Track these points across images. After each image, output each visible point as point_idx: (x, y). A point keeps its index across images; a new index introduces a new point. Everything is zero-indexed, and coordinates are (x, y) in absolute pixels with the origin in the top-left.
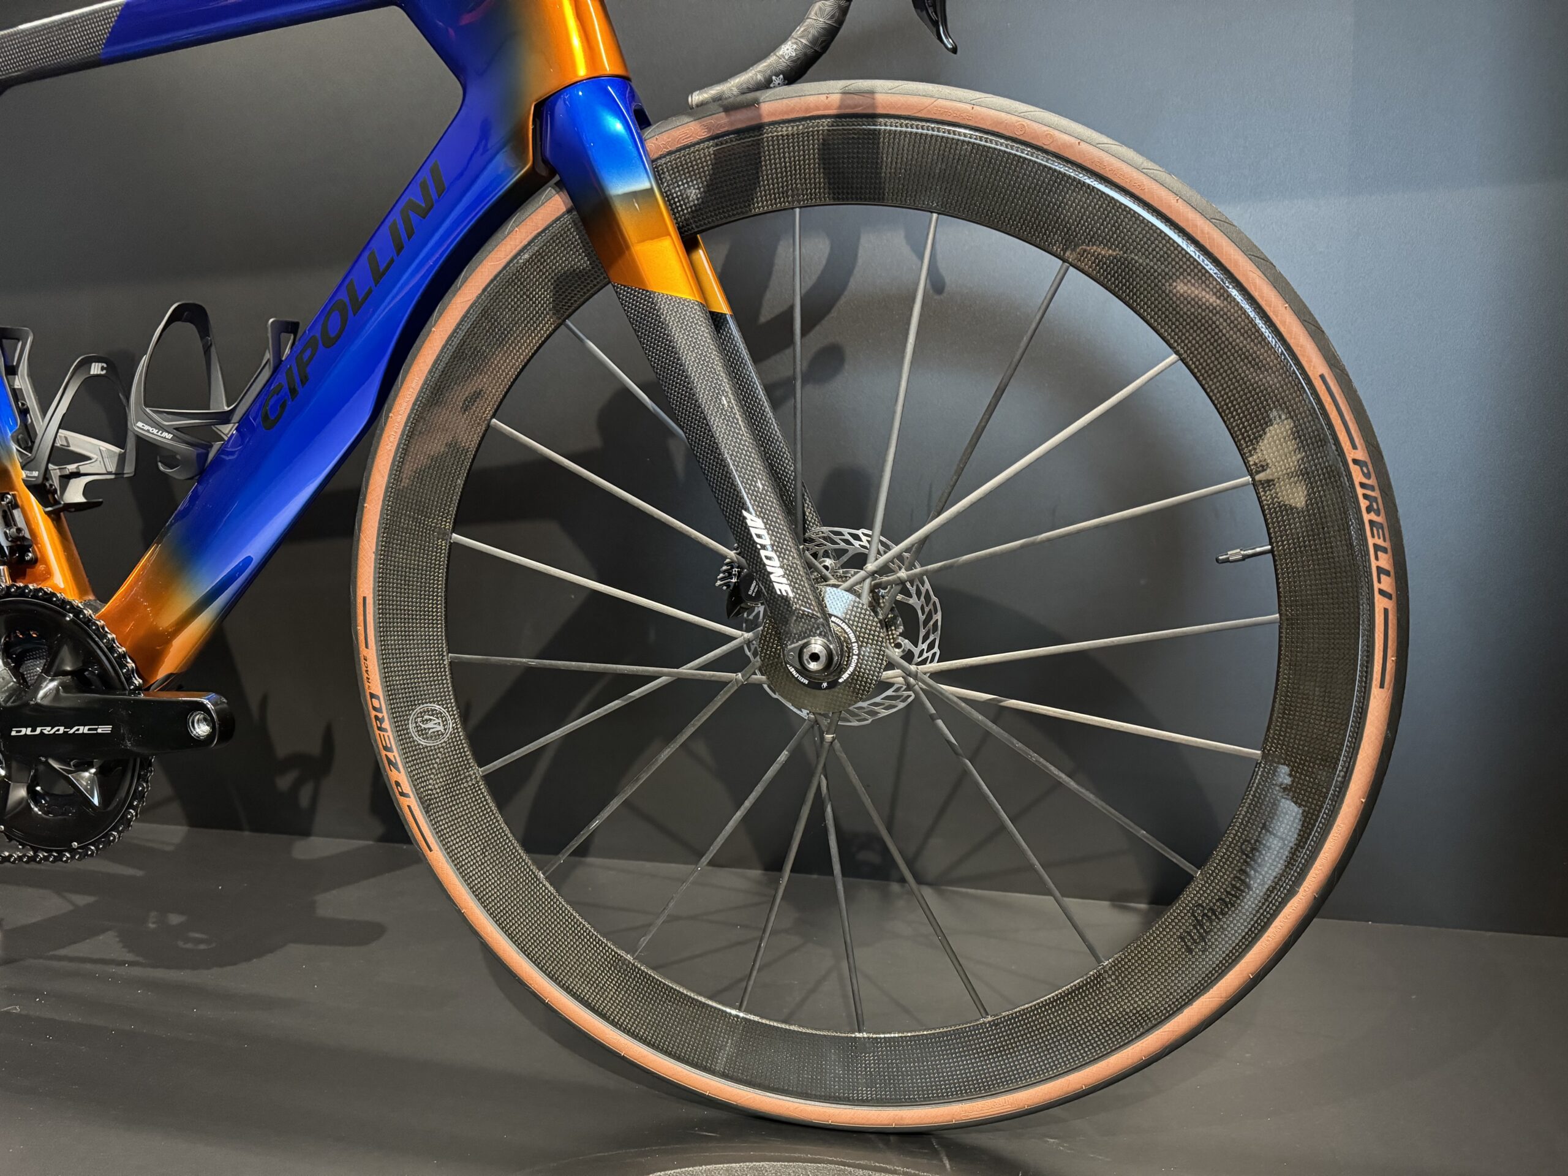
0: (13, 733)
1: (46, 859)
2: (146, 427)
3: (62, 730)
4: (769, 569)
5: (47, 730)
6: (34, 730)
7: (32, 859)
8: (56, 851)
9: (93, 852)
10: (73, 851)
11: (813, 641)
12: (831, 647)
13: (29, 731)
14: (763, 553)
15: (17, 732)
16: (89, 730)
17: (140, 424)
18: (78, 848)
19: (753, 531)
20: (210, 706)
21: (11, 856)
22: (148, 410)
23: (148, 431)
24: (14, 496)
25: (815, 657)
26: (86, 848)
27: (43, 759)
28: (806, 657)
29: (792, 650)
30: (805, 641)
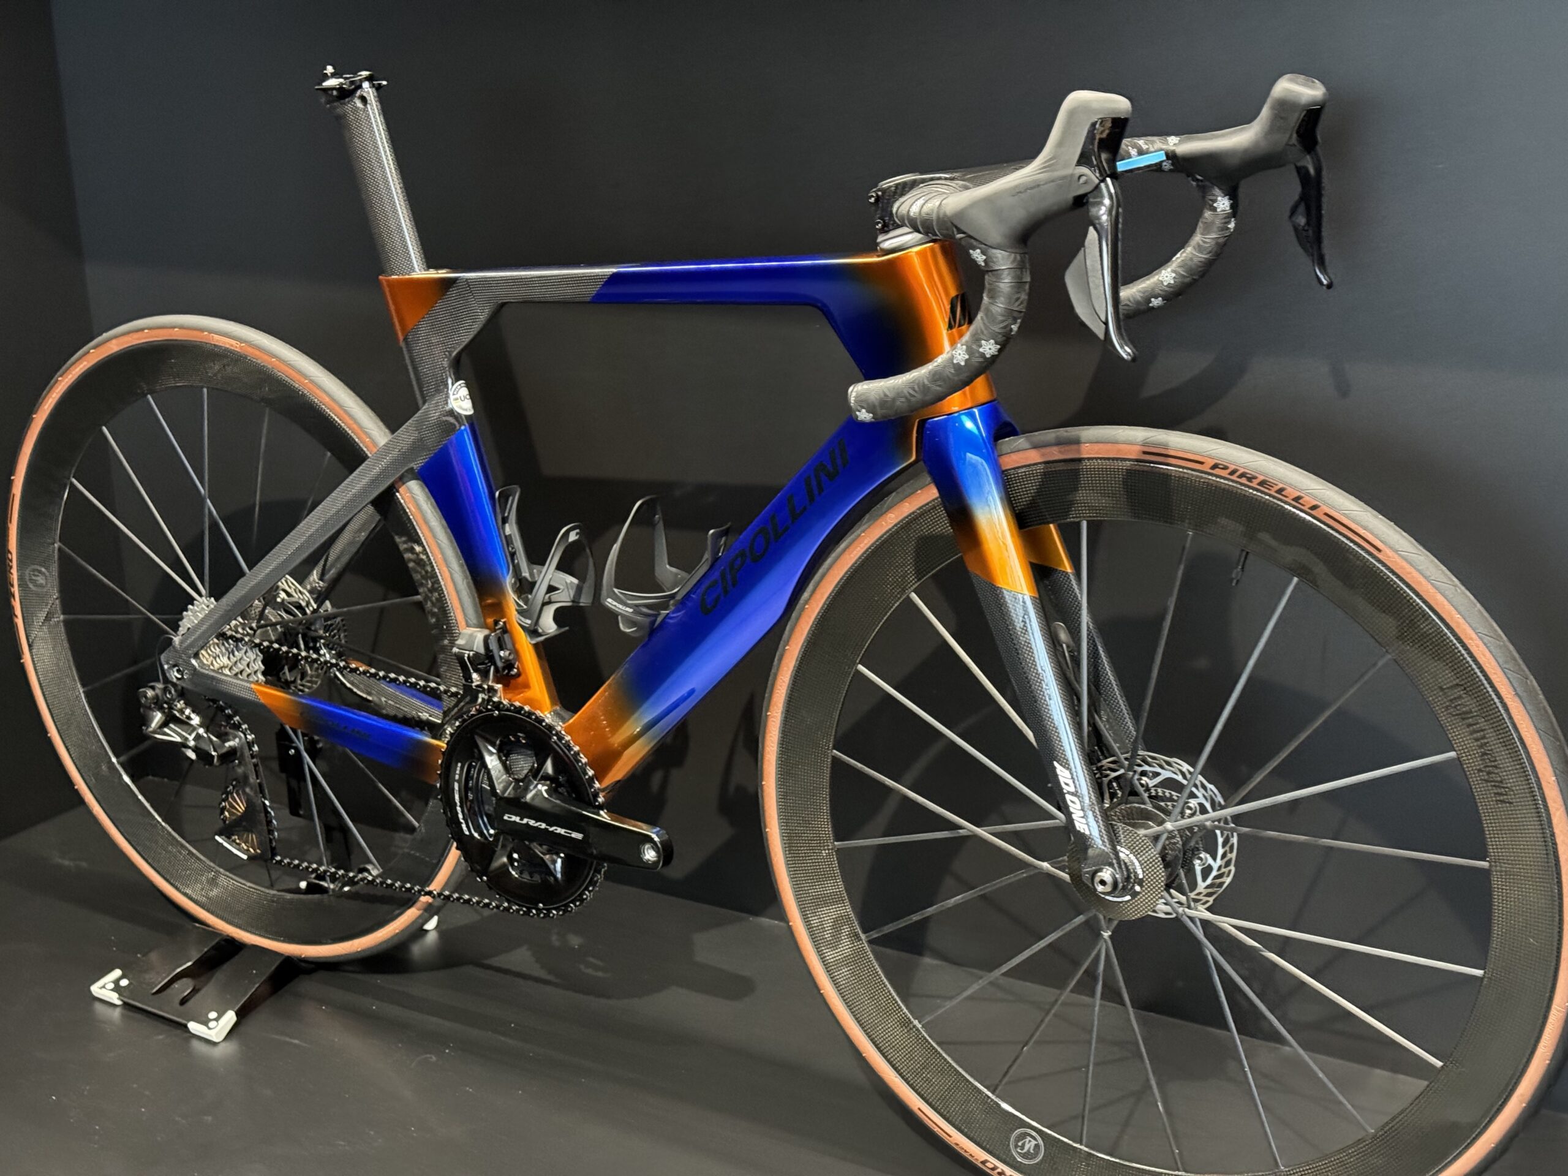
0: (506, 818)
1: (518, 911)
2: (615, 603)
3: (543, 826)
4: (1072, 810)
5: (532, 823)
6: (522, 819)
7: (507, 909)
8: (526, 907)
9: (554, 914)
10: (538, 909)
11: (1104, 870)
12: (1117, 876)
13: (517, 819)
14: (1068, 797)
15: (509, 817)
16: (565, 832)
17: (609, 600)
18: (543, 909)
19: (1062, 780)
20: (656, 839)
21: (490, 904)
22: (616, 590)
23: (615, 606)
24: (504, 623)
25: (1103, 883)
26: (549, 911)
27: (527, 843)
28: (1097, 879)
29: (1087, 873)
30: (1097, 868)
